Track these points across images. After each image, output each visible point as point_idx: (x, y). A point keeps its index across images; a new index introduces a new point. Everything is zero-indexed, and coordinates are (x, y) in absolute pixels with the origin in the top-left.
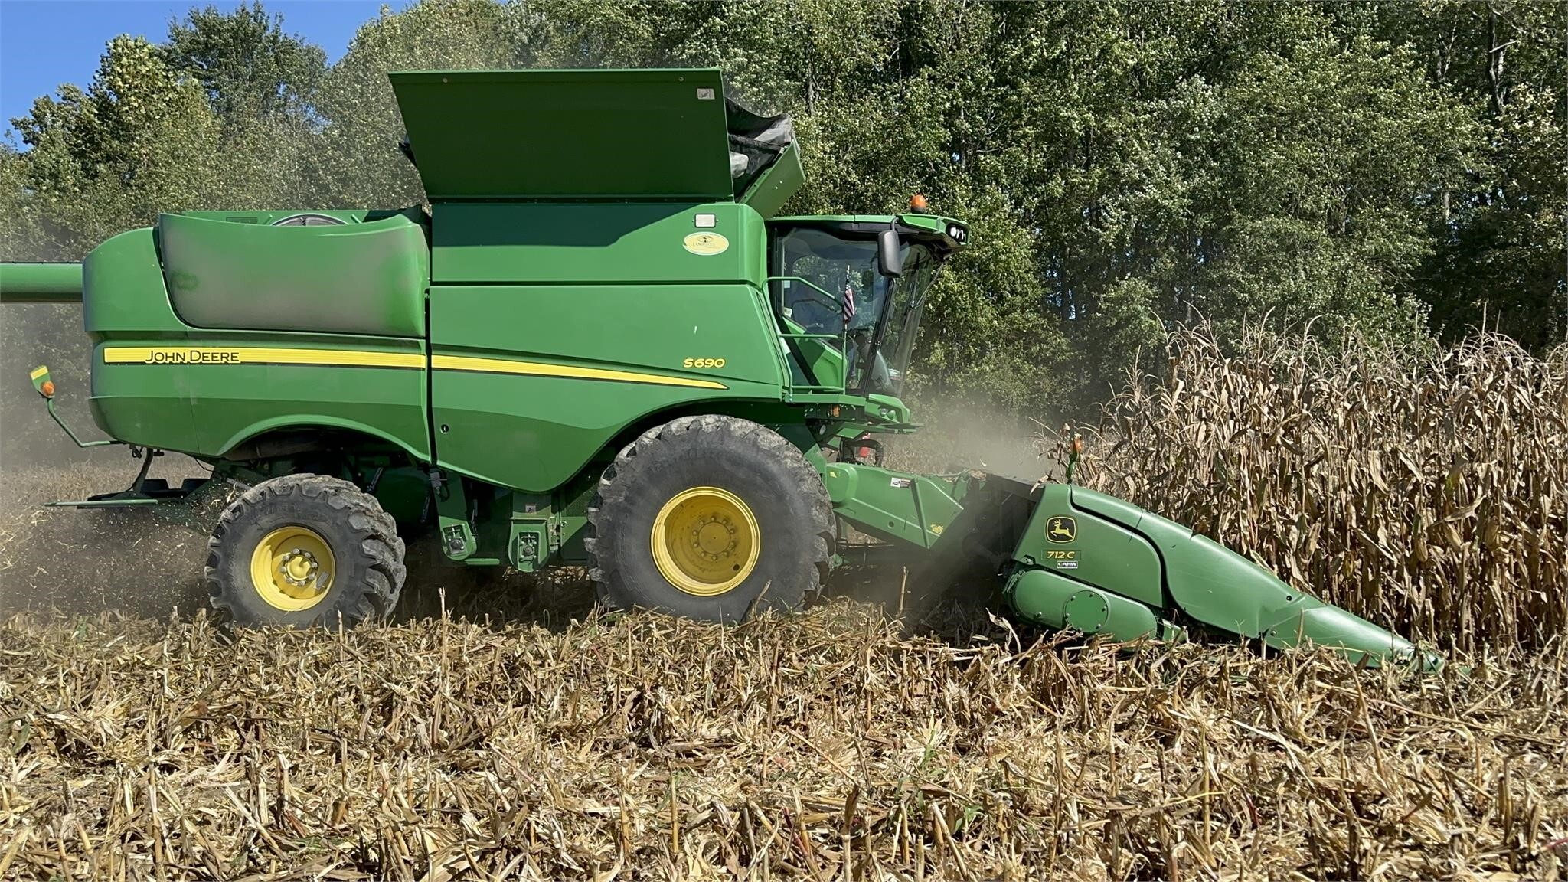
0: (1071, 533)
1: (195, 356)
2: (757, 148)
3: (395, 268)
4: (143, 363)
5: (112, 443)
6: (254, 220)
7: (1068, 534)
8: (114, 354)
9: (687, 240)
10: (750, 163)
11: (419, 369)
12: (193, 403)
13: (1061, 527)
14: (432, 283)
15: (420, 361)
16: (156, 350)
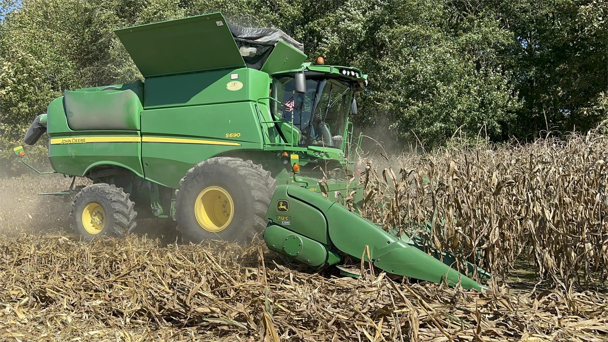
0: (287, 208)
1: (74, 141)
2: (261, 44)
3: (129, 105)
4: (60, 144)
5: (54, 172)
6: (95, 90)
7: (285, 208)
8: (54, 141)
9: (228, 85)
10: (257, 50)
11: (138, 142)
12: (73, 157)
13: (283, 205)
14: (144, 109)
15: (138, 139)
16: (64, 139)
